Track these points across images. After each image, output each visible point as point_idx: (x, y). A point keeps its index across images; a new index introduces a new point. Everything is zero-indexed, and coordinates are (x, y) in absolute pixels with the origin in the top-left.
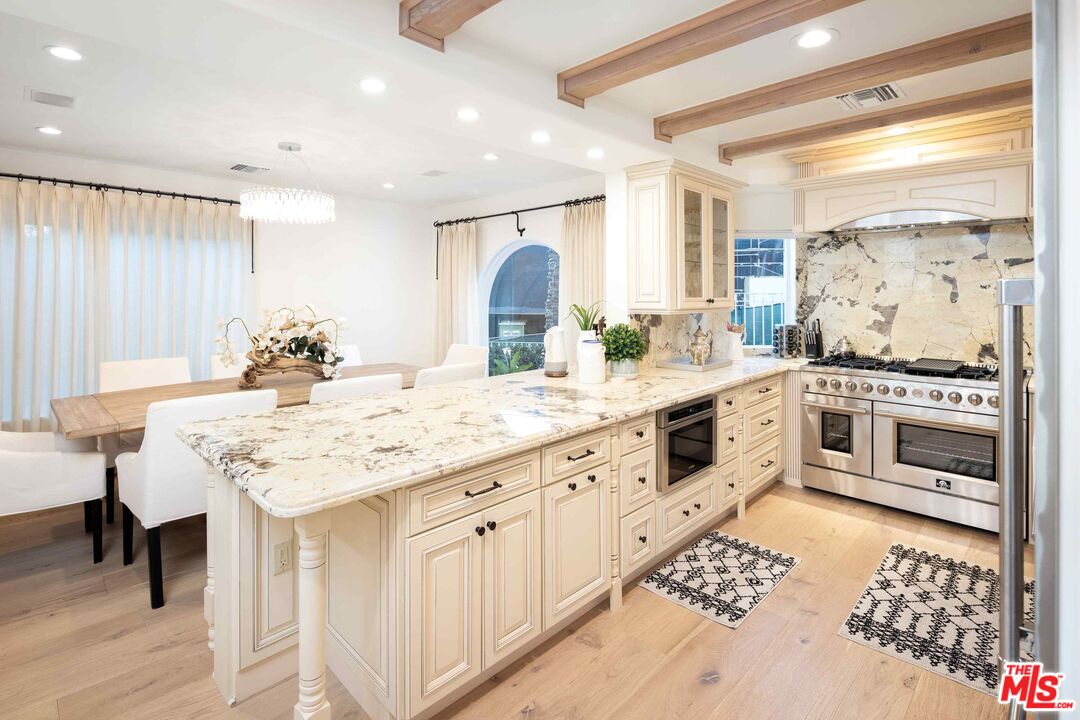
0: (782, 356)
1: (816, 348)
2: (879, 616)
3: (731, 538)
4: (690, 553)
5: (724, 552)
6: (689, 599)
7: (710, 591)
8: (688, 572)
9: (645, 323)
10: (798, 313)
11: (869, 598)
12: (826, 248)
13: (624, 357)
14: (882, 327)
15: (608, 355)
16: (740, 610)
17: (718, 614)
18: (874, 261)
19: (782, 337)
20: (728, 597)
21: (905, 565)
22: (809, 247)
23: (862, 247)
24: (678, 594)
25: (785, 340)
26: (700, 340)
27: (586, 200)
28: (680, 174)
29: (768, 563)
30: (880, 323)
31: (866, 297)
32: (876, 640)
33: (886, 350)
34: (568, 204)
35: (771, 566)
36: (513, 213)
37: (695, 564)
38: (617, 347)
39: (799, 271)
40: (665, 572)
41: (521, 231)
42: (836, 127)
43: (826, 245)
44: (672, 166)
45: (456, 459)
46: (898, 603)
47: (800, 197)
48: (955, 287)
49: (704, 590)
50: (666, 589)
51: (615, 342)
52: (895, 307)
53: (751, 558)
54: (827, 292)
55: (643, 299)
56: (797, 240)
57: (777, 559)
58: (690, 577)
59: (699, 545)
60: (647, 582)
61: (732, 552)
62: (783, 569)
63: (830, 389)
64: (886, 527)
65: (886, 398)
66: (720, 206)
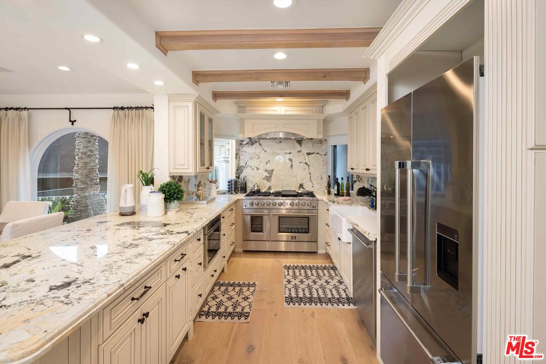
0: (232, 193)
1: (244, 189)
2: (293, 295)
3: (226, 282)
4: (213, 295)
5: (227, 289)
6: (223, 317)
7: (230, 310)
8: (216, 305)
9: (176, 180)
10: (236, 173)
11: (287, 289)
12: (247, 145)
13: (174, 199)
14: (268, 179)
15: (166, 200)
16: (247, 313)
17: (239, 319)
18: (265, 151)
19: (232, 184)
20: (239, 310)
21: (291, 272)
22: (241, 144)
23: (261, 145)
24: (217, 317)
25: (233, 186)
26: (200, 188)
27: (129, 108)
28: (198, 102)
29: (247, 288)
30: (267, 176)
31: (263, 166)
32: (297, 304)
33: (270, 188)
34: (114, 108)
35: (248, 289)
36: (66, 109)
37: (218, 300)
38: (170, 194)
39: (237, 154)
40: (206, 309)
41: (73, 122)
42: (264, 94)
43: (247, 143)
44: (196, 98)
45: (129, 277)
46: (296, 287)
47: (242, 121)
48: (292, 163)
49: (228, 311)
50: (211, 317)
51: (168, 191)
52: (272, 171)
53: (239, 288)
54: (247, 164)
55: (177, 167)
56: (236, 140)
57: (249, 285)
58: (218, 307)
59: (214, 290)
60: (200, 317)
61: (230, 288)
62: (253, 288)
63: (255, 206)
64: (278, 259)
65: (275, 207)
66: (210, 121)
